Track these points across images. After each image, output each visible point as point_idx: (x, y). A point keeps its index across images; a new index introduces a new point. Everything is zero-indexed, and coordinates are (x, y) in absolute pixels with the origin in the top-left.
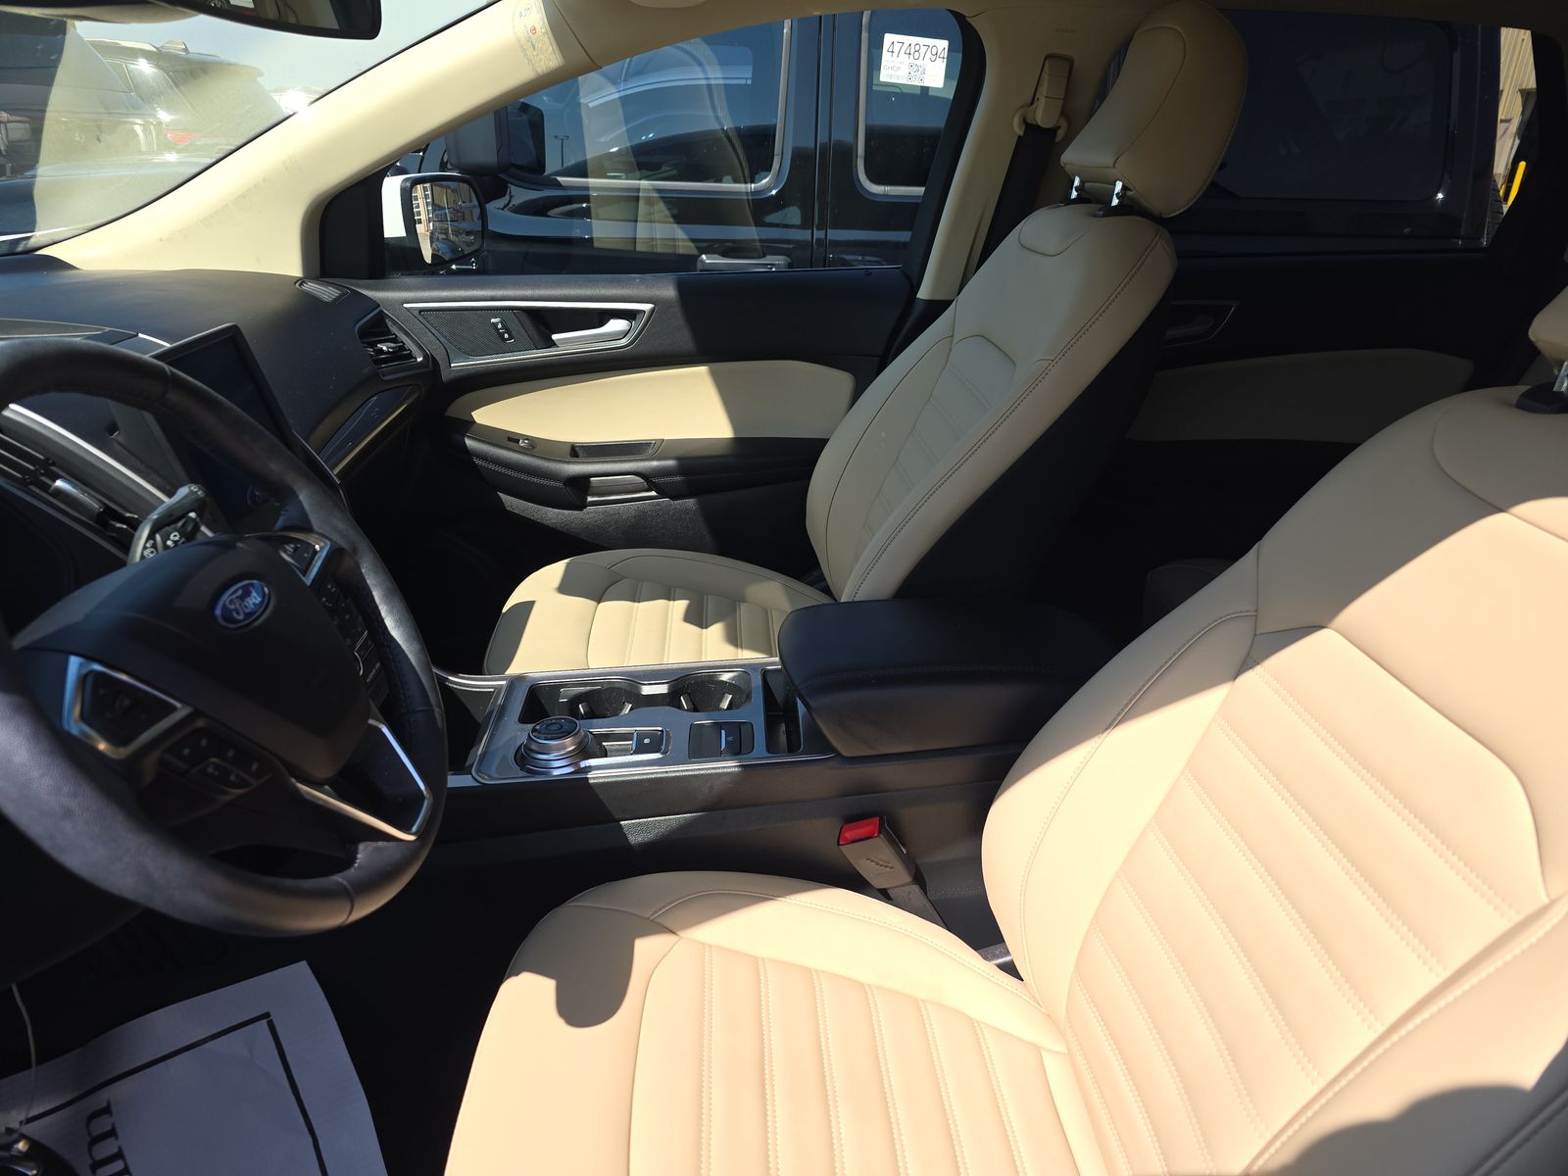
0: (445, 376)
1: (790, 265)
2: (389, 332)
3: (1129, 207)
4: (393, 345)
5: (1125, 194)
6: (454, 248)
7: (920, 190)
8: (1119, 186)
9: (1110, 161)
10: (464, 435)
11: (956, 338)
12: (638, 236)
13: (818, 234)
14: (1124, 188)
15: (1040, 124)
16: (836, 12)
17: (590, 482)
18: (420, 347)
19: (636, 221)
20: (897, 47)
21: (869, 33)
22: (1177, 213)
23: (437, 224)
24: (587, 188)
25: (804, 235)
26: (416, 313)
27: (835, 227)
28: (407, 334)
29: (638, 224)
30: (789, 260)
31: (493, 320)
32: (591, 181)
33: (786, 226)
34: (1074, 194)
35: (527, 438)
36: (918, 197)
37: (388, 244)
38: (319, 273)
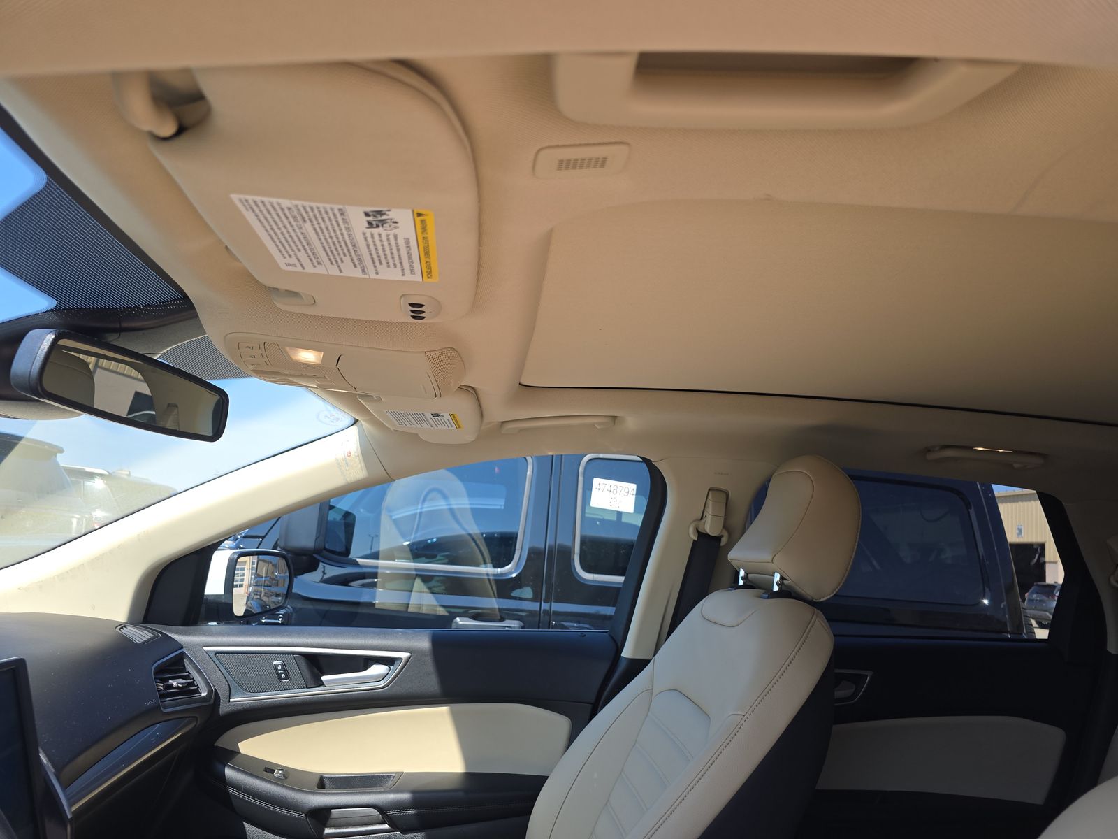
0: (223, 709)
1: (522, 627)
2: (184, 669)
3: (786, 593)
4: (183, 681)
5: (783, 582)
6: (263, 606)
7: (621, 579)
8: (777, 577)
9: (770, 558)
10: (225, 765)
11: (656, 691)
12: (410, 603)
13: (545, 606)
14: (782, 578)
15: (709, 533)
16: (563, 454)
17: (330, 813)
18: (207, 684)
19: (411, 591)
20: (602, 487)
21: (584, 477)
22: (825, 599)
23: (256, 588)
24: (377, 567)
25: (534, 606)
26: (212, 655)
27: (557, 601)
28: (199, 672)
29: (413, 593)
30: (522, 624)
31: (275, 663)
32: (381, 562)
33: (521, 599)
34: (741, 582)
35: (282, 768)
36: (619, 583)
37: (207, 599)
38: (141, 618)
